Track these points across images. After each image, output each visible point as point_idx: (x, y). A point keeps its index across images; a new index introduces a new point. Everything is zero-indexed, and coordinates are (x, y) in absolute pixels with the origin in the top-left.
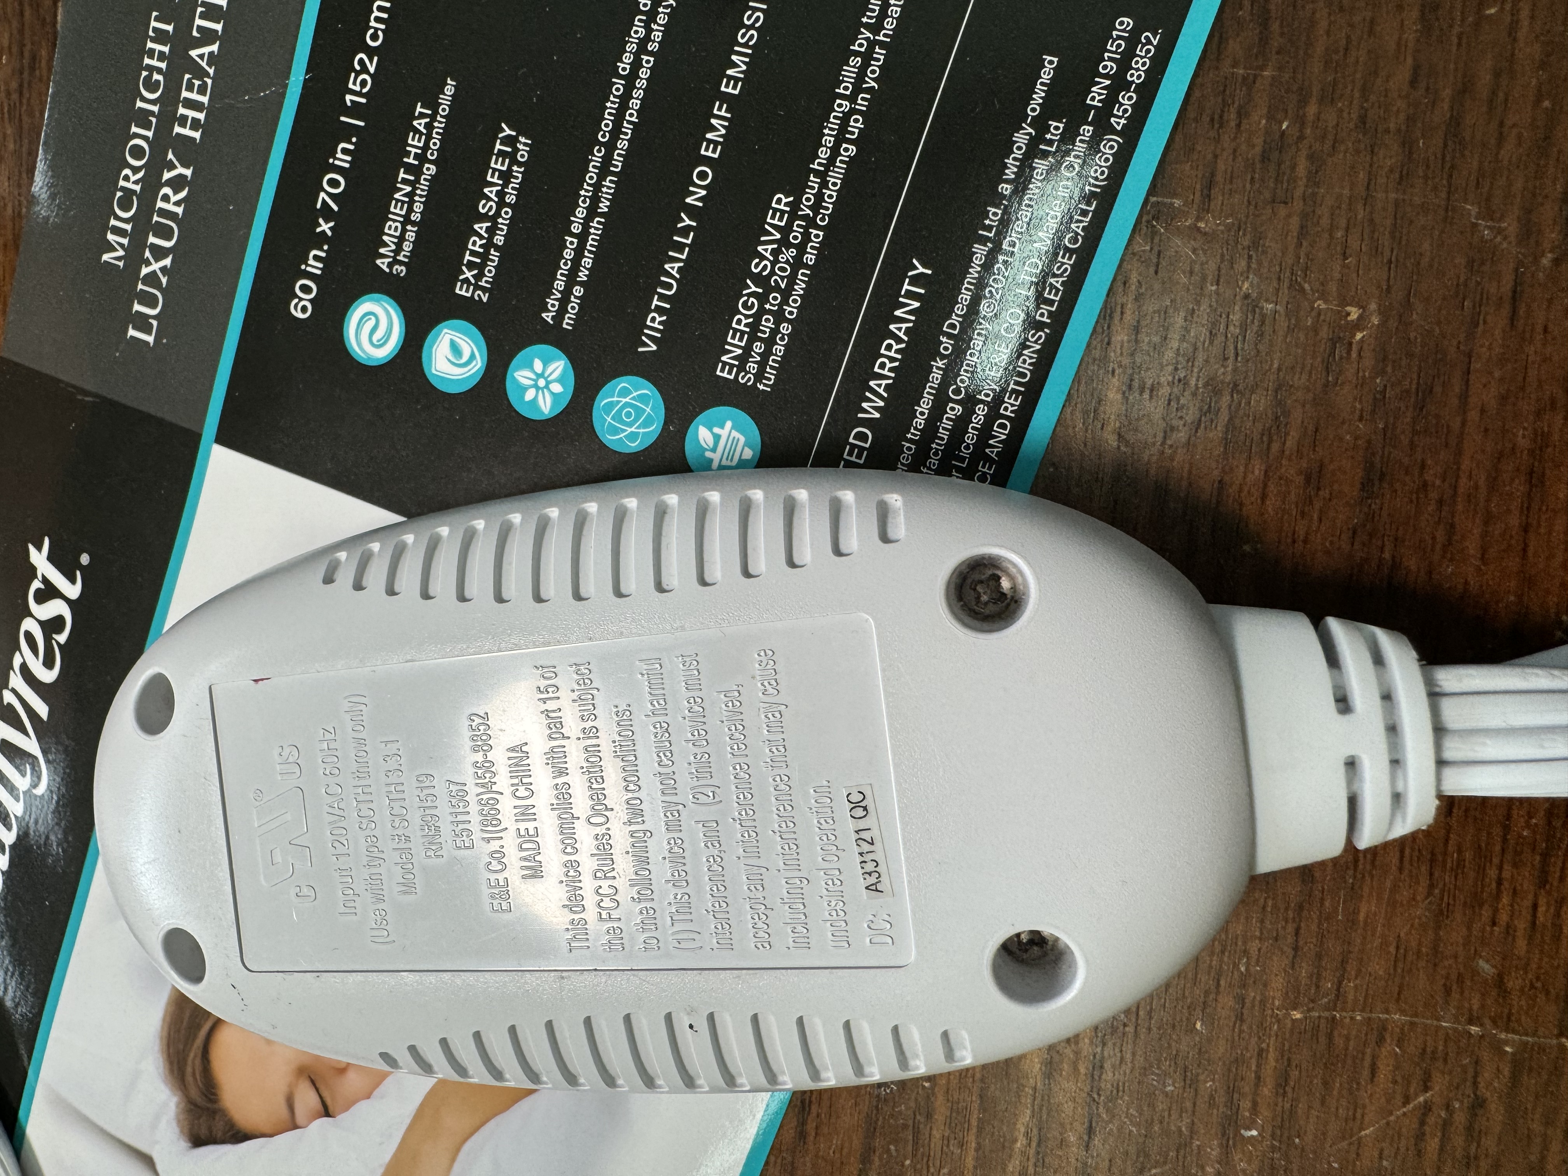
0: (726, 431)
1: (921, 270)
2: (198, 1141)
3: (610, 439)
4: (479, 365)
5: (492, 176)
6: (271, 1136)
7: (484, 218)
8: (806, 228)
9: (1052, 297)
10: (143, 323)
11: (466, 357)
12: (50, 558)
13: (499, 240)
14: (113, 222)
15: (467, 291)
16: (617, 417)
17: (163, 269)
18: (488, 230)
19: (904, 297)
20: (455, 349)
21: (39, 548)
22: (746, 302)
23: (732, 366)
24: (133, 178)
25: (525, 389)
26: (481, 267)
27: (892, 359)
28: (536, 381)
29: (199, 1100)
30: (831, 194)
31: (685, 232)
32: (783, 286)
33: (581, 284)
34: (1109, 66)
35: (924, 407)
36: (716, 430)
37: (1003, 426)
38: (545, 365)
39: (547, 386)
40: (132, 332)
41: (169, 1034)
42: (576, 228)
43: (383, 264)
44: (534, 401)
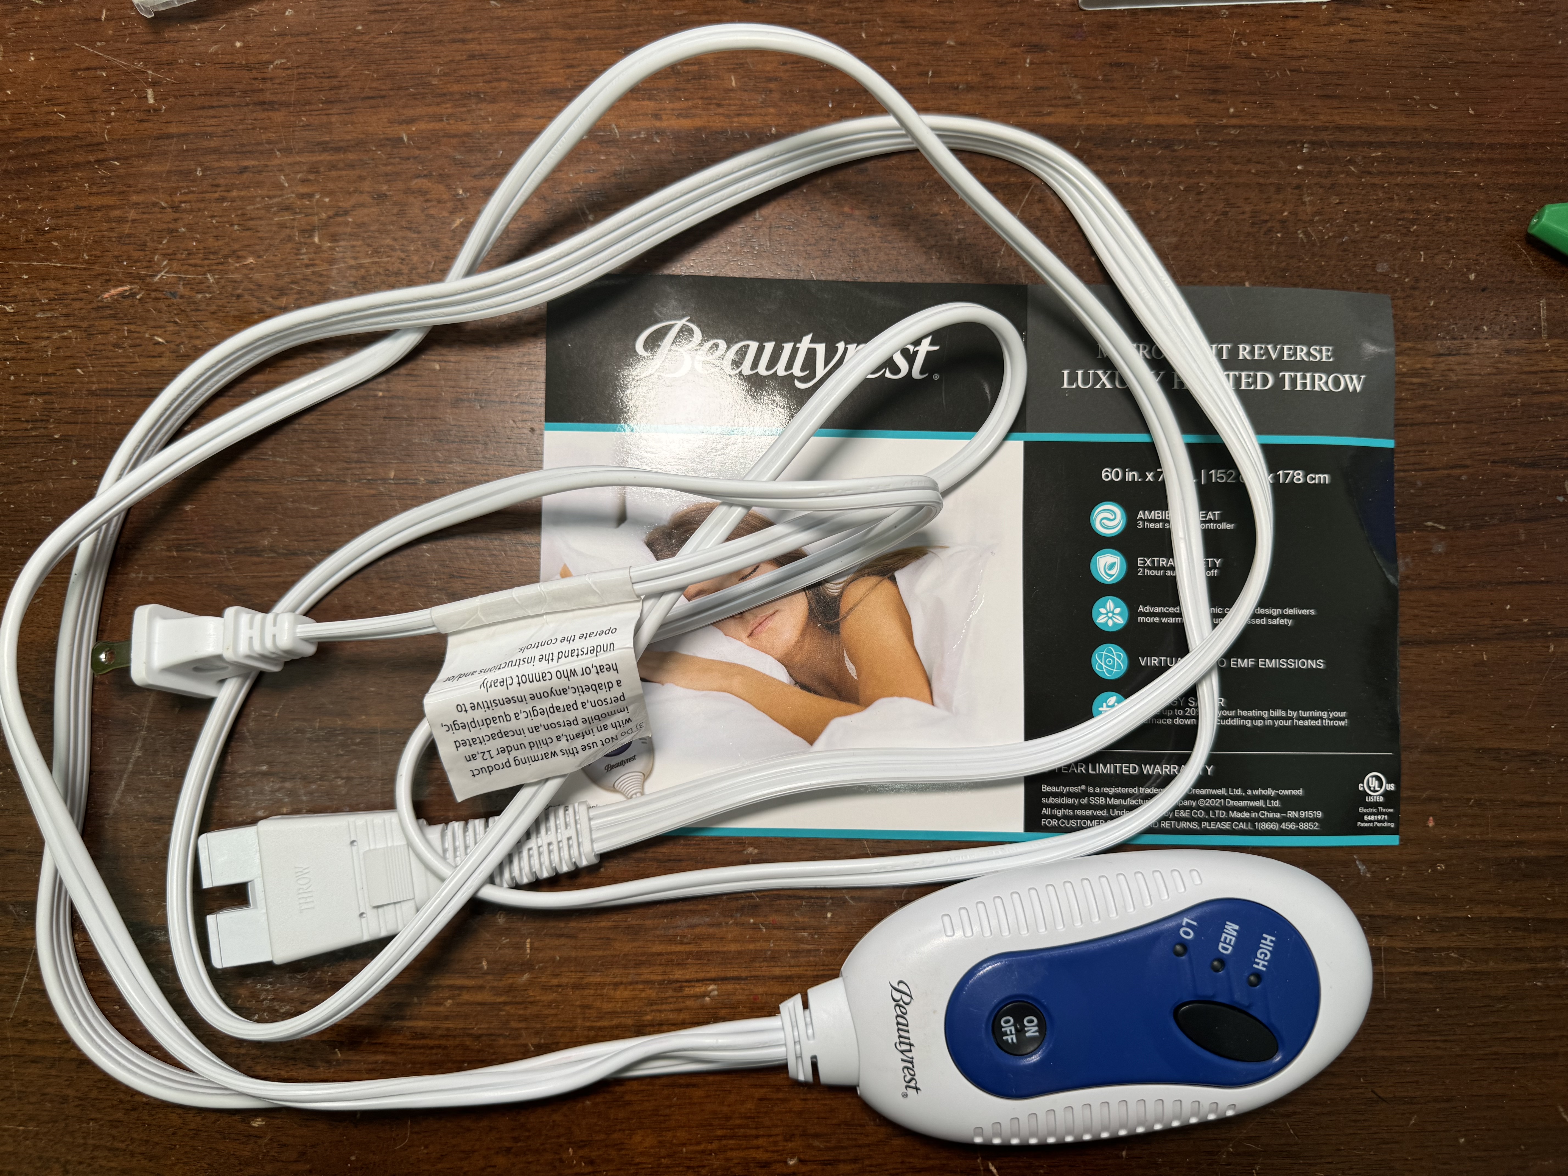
3: (1096, 656)
4: (1108, 580)
10: (1073, 379)
11: (1110, 572)
12: (928, 353)
16: (1107, 657)
20: (1112, 566)
21: (932, 344)
25: (1105, 608)
28: (1110, 612)
34: (1303, 814)
36: (1117, 705)
38: (1119, 614)
39: (1109, 618)
40: (1066, 372)
43: (1141, 515)
44: (1101, 614)
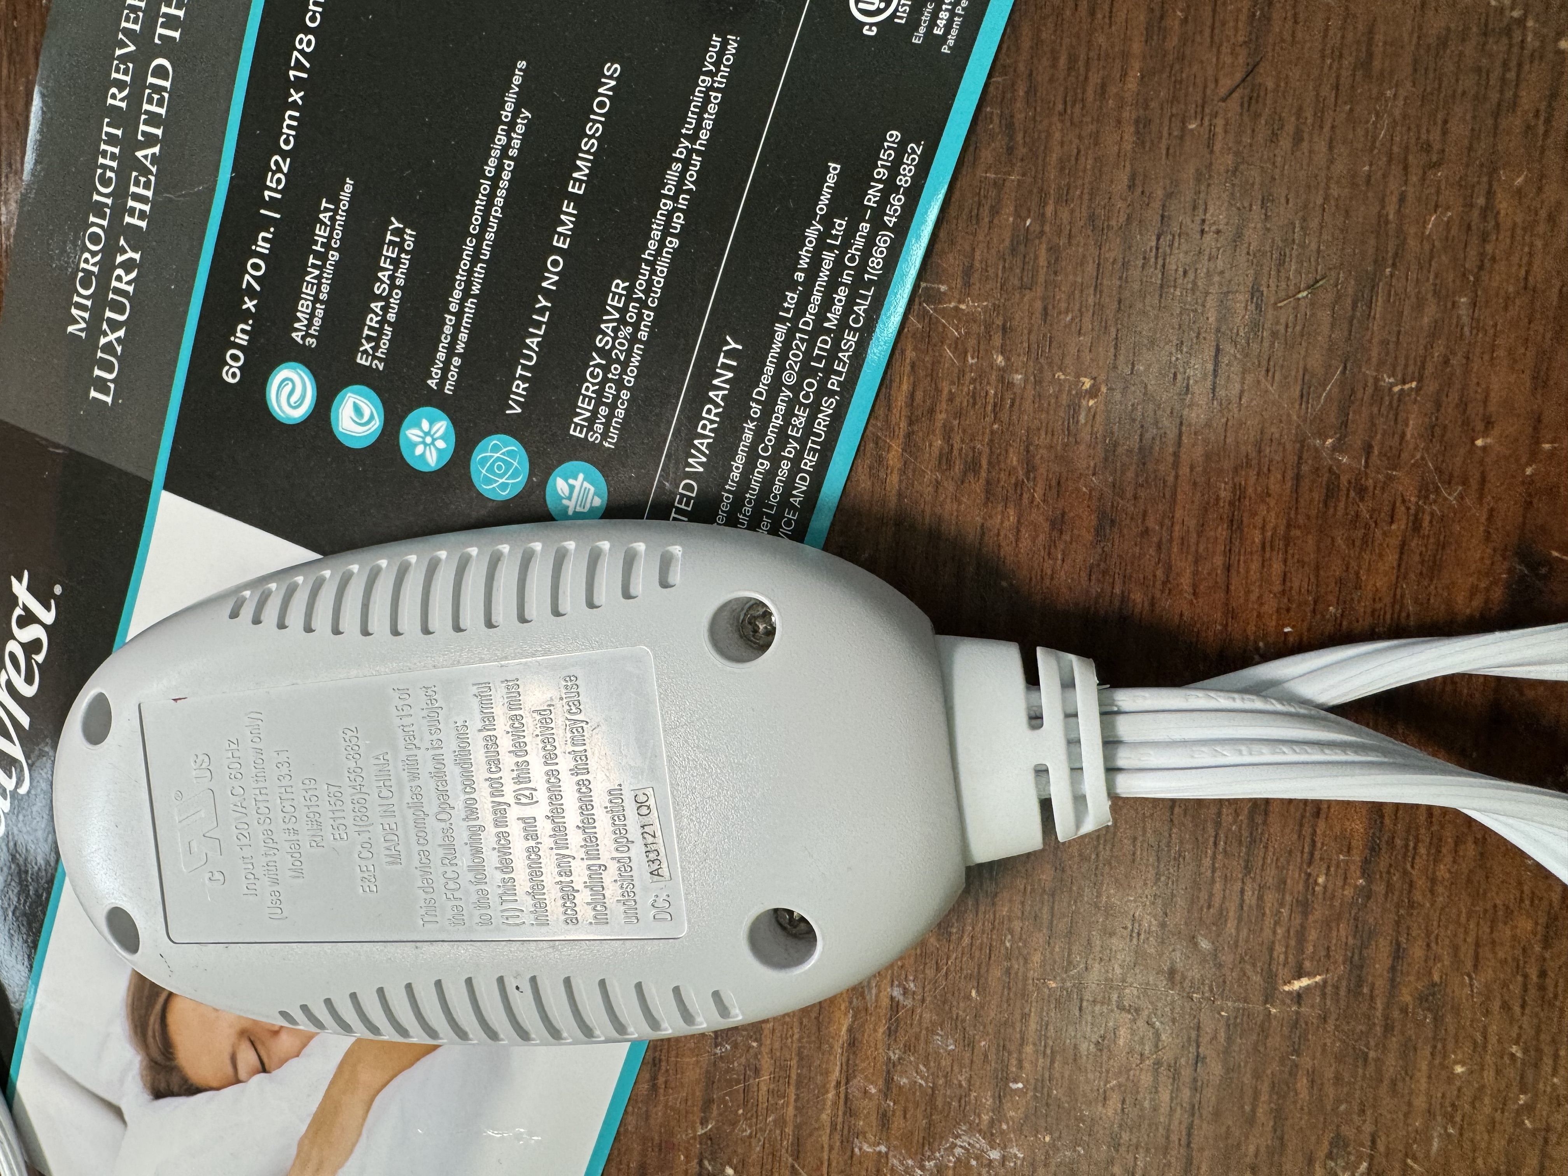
0: (579, 482)
1: (734, 345)
2: (158, 1094)
3: (485, 489)
4: (378, 423)
5: (385, 262)
6: (218, 1089)
7: (379, 298)
8: (640, 309)
9: (840, 369)
11: (366, 418)
12: (29, 589)
13: (391, 317)
14: (76, 299)
15: (366, 360)
16: (490, 470)
17: (118, 340)
18: (382, 308)
19: (721, 368)
20: (358, 410)
21: (20, 580)
22: (592, 373)
23: (582, 426)
24: (92, 261)
25: (415, 445)
26: (377, 340)
27: (712, 422)
28: (424, 438)
29: (159, 1058)
30: (659, 280)
31: (542, 311)
32: (622, 358)
33: (459, 355)
34: (881, 172)
35: (739, 461)
36: (571, 481)
37: (803, 479)
38: (431, 424)
39: (433, 443)
40: (93, 394)
41: (133, 1002)
42: (454, 308)
43: (297, 336)
44: (423, 455)
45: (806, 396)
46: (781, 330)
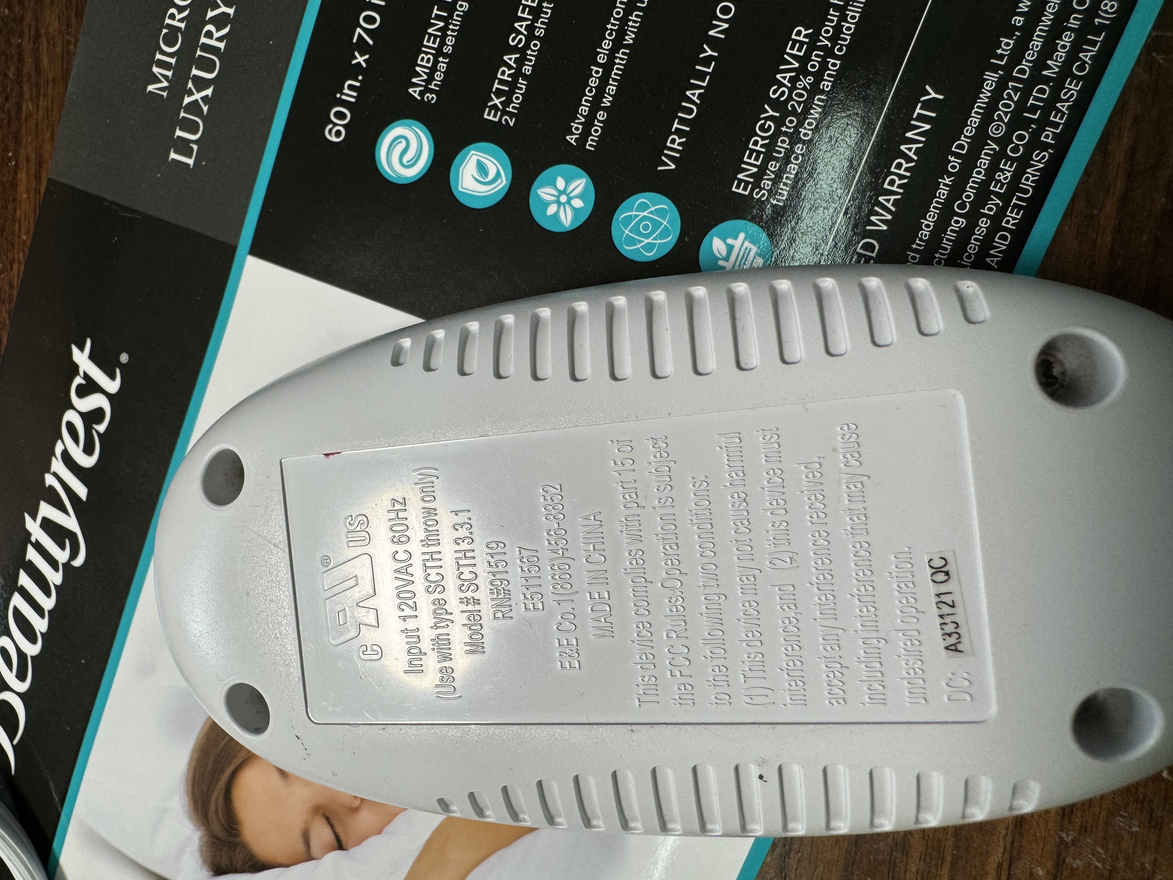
0: (739, 242)
1: (933, 95)
2: (218, 871)
3: (627, 250)
4: (504, 182)
5: (523, 12)
6: (287, 866)
7: (514, 50)
8: (824, 58)
9: (1057, 120)
10: (184, 147)
11: (491, 176)
12: (91, 357)
13: (527, 69)
14: (158, 56)
15: (495, 116)
16: (636, 230)
17: (205, 99)
18: (516, 60)
19: (916, 120)
20: (482, 168)
21: (82, 348)
22: (762, 126)
23: (747, 183)
24: (178, 17)
25: (548, 204)
26: (509, 95)
28: (558, 197)
29: (221, 834)
30: (849, 26)
31: (706, 62)
32: (799, 111)
33: (605, 109)
35: (930, 220)
36: (730, 241)
37: (1004, 237)
38: (568, 183)
39: (569, 202)
40: (173, 156)
41: (194, 777)
42: (601, 59)
43: (415, 92)
44: (556, 215)
45: (1015, 150)
46: (991, 79)
